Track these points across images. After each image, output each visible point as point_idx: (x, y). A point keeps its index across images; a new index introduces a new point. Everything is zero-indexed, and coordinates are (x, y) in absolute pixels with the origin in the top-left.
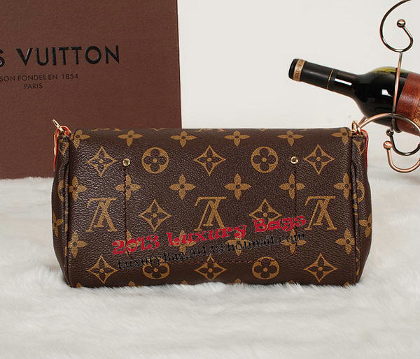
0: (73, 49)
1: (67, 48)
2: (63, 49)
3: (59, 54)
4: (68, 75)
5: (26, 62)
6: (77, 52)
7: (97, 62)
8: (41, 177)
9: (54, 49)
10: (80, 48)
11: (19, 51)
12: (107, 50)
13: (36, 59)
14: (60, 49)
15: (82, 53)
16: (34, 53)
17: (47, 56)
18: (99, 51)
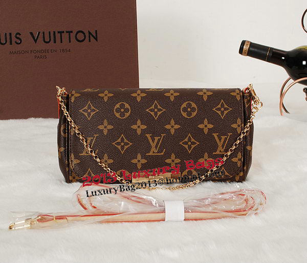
0: (67, 32)
1: (63, 32)
2: (61, 33)
3: (58, 36)
4: (63, 50)
5: (36, 41)
6: (70, 34)
7: (83, 41)
8: (43, 117)
9: (54, 32)
10: (72, 32)
11: (31, 34)
12: (90, 33)
13: (43, 39)
14: (58, 32)
15: (73, 35)
16: (41, 35)
17: (50, 37)
18: (84, 34)
